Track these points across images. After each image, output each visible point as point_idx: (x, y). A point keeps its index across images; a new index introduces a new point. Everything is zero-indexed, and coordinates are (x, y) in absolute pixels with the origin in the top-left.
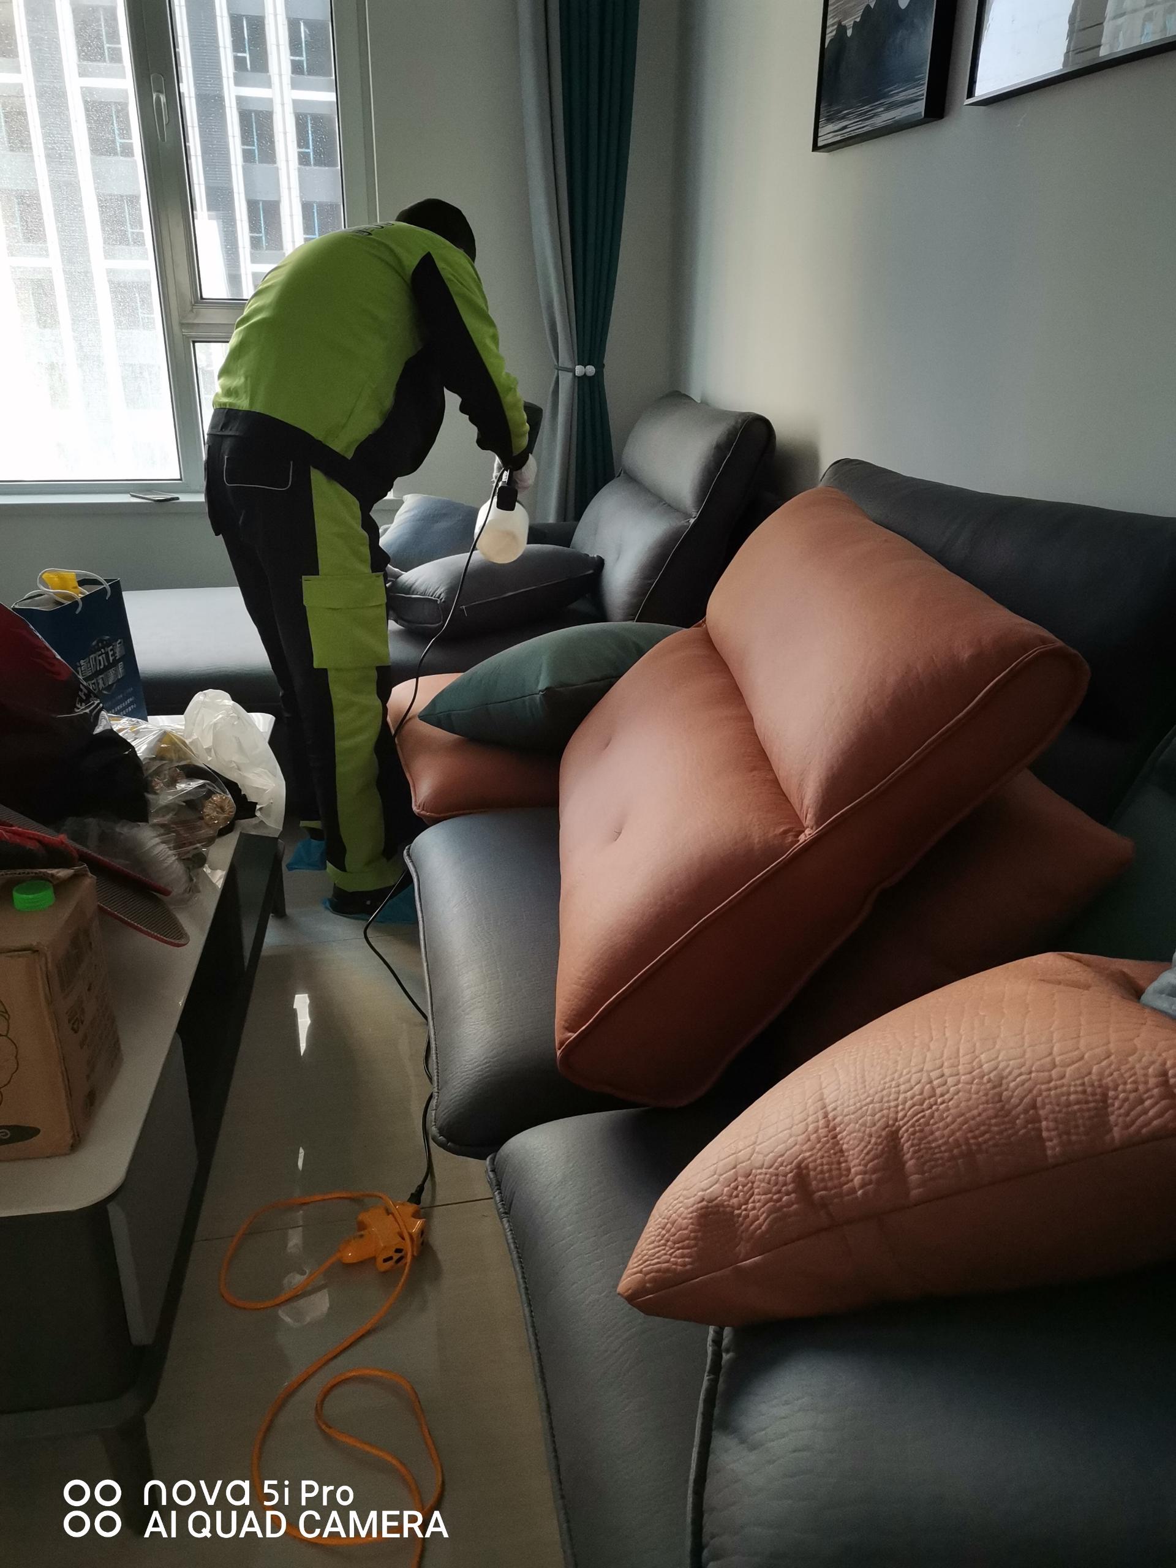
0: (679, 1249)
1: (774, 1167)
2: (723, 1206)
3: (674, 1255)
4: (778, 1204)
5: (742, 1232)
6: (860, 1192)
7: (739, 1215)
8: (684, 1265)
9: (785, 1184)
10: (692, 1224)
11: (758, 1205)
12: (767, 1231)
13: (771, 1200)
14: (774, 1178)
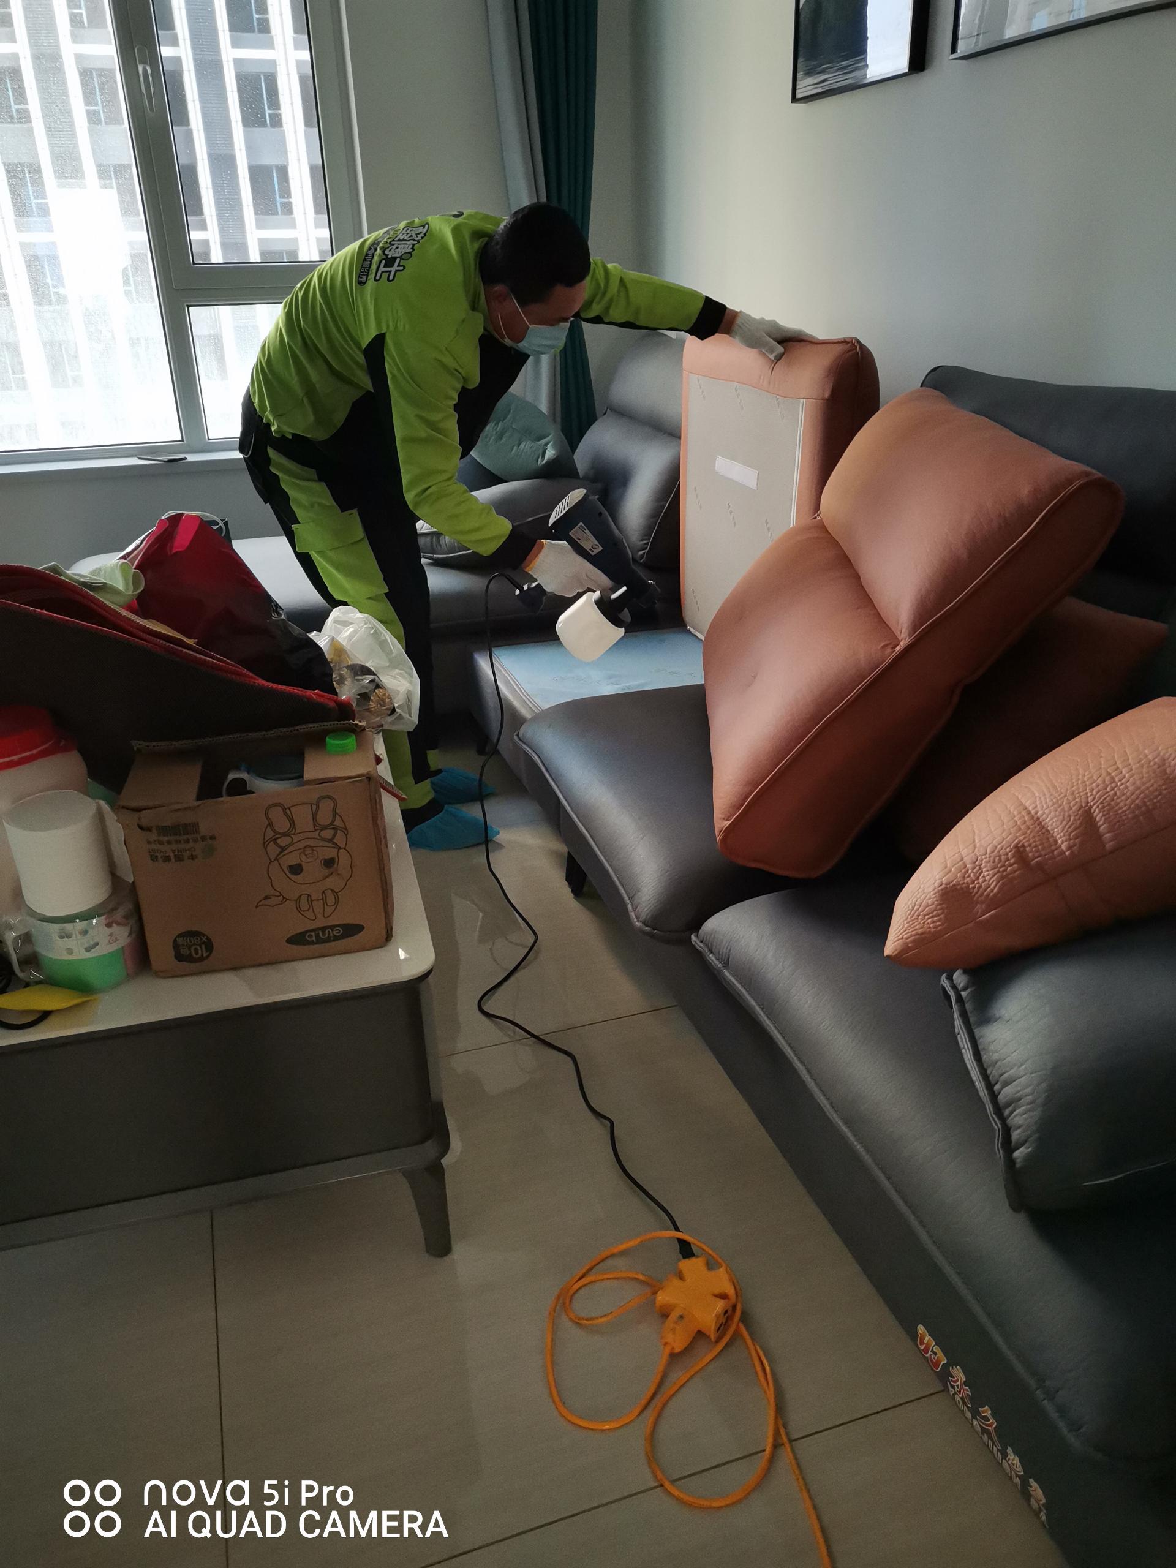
0: (929, 919)
1: (997, 850)
2: (959, 884)
3: (926, 923)
4: (1005, 874)
5: (978, 898)
6: (1067, 853)
7: (974, 888)
8: (935, 927)
9: (1008, 860)
10: (937, 900)
11: (987, 878)
12: (999, 892)
13: (998, 872)
14: (998, 858)
